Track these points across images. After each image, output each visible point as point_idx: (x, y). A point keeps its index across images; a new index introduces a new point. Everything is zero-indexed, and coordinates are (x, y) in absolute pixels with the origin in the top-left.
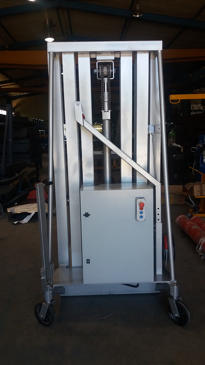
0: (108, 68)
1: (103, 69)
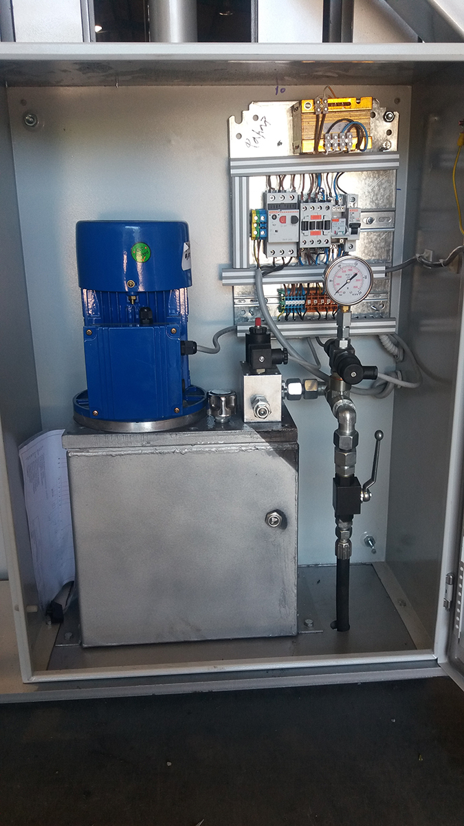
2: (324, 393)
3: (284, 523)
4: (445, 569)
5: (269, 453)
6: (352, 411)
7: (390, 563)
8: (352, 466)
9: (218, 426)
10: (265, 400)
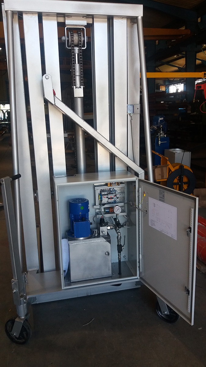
0: (79, 36)
1: (73, 36)
2: (114, 228)
3: (109, 254)
4: (138, 261)
5: (105, 241)
6: (120, 232)
7: (129, 260)
8: (120, 243)
9: (95, 237)
10: (104, 232)
